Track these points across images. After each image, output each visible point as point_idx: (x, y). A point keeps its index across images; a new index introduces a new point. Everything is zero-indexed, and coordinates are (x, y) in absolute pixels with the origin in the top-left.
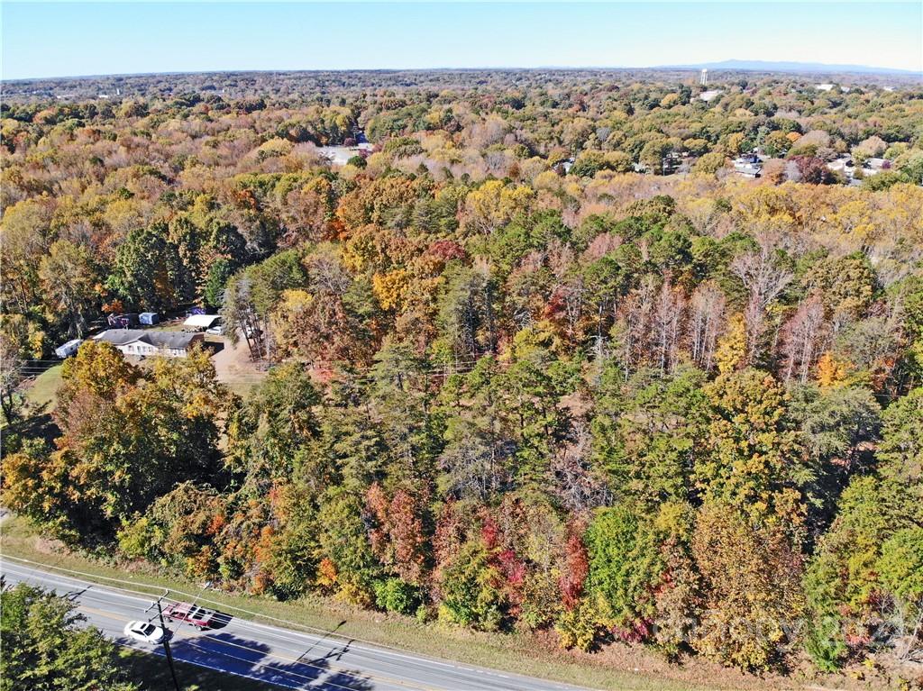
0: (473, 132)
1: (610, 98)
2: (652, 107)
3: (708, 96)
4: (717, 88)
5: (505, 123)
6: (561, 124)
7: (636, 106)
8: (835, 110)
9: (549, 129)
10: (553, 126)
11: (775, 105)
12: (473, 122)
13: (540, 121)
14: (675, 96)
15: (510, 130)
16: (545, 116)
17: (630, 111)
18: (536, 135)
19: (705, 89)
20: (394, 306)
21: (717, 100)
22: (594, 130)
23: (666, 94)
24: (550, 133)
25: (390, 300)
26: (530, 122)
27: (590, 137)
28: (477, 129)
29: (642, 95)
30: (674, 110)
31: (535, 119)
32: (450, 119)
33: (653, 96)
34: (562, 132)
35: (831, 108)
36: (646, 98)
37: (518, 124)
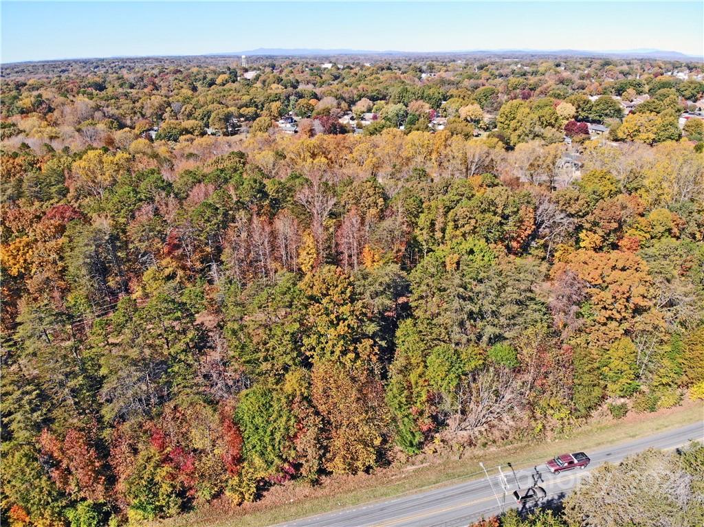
0: (65, 113)
1: (176, 79)
2: (210, 85)
3: (250, 75)
4: (255, 69)
5: (92, 103)
6: (140, 101)
7: (198, 84)
8: (336, 82)
9: (131, 106)
10: (134, 103)
11: (297, 80)
12: (63, 104)
13: (122, 100)
14: (226, 76)
15: (98, 108)
16: (126, 95)
17: (194, 89)
18: (121, 111)
19: (246, 70)
20: (23, 270)
21: (257, 78)
22: (169, 104)
23: (219, 75)
24: (132, 109)
25: (18, 266)
26: (113, 101)
27: (167, 110)
28: (68, 109)
29: (201, 76)
30: (227, 86)
31: (117, 98)
32: (41, 103)
33: (209, 77)
34: (143, 107)
35: (334, 80)
36: (205, 78)
37: (103, 103)
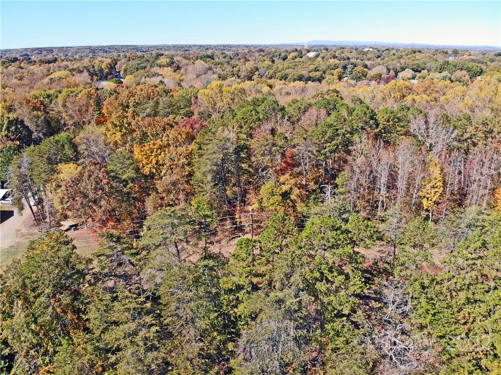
0: (188, 70)
1: (261, 55)
2: (284, 59)
3: (311, 55)
4: (314, 51)
5: (207, 65)
6: (237, 67)
7: (275, 59)
9: (231, 70)
10: (233, 68)
11: (348, 57)
12: (187, 65)
13: (225, 65)
14: (296, 54)
15: (210, 69)
16: (228, 63)
17: (273, 62)
18: (224, 72)
19: (309, 51)
21: (317, 56)
22: (257, 69)
23: (290, 53)
24: (232, 72)
26: (220, 66)
27: (256, 73)
28: (190, 68)
29: (277, 54)
30: (296, 60)
31: (222, 64)
32: (173, 63)
33: (283, 54)
34: (239, 71)
35: (377, 58)
36: (280, 55)
37: (213, 66)
